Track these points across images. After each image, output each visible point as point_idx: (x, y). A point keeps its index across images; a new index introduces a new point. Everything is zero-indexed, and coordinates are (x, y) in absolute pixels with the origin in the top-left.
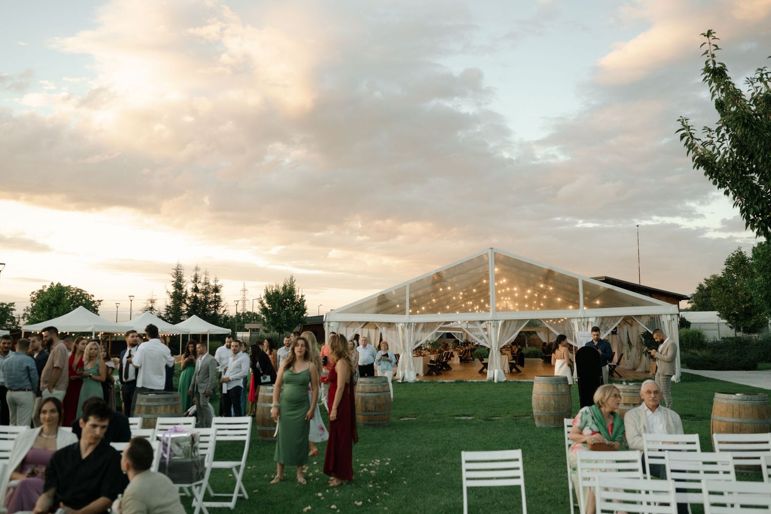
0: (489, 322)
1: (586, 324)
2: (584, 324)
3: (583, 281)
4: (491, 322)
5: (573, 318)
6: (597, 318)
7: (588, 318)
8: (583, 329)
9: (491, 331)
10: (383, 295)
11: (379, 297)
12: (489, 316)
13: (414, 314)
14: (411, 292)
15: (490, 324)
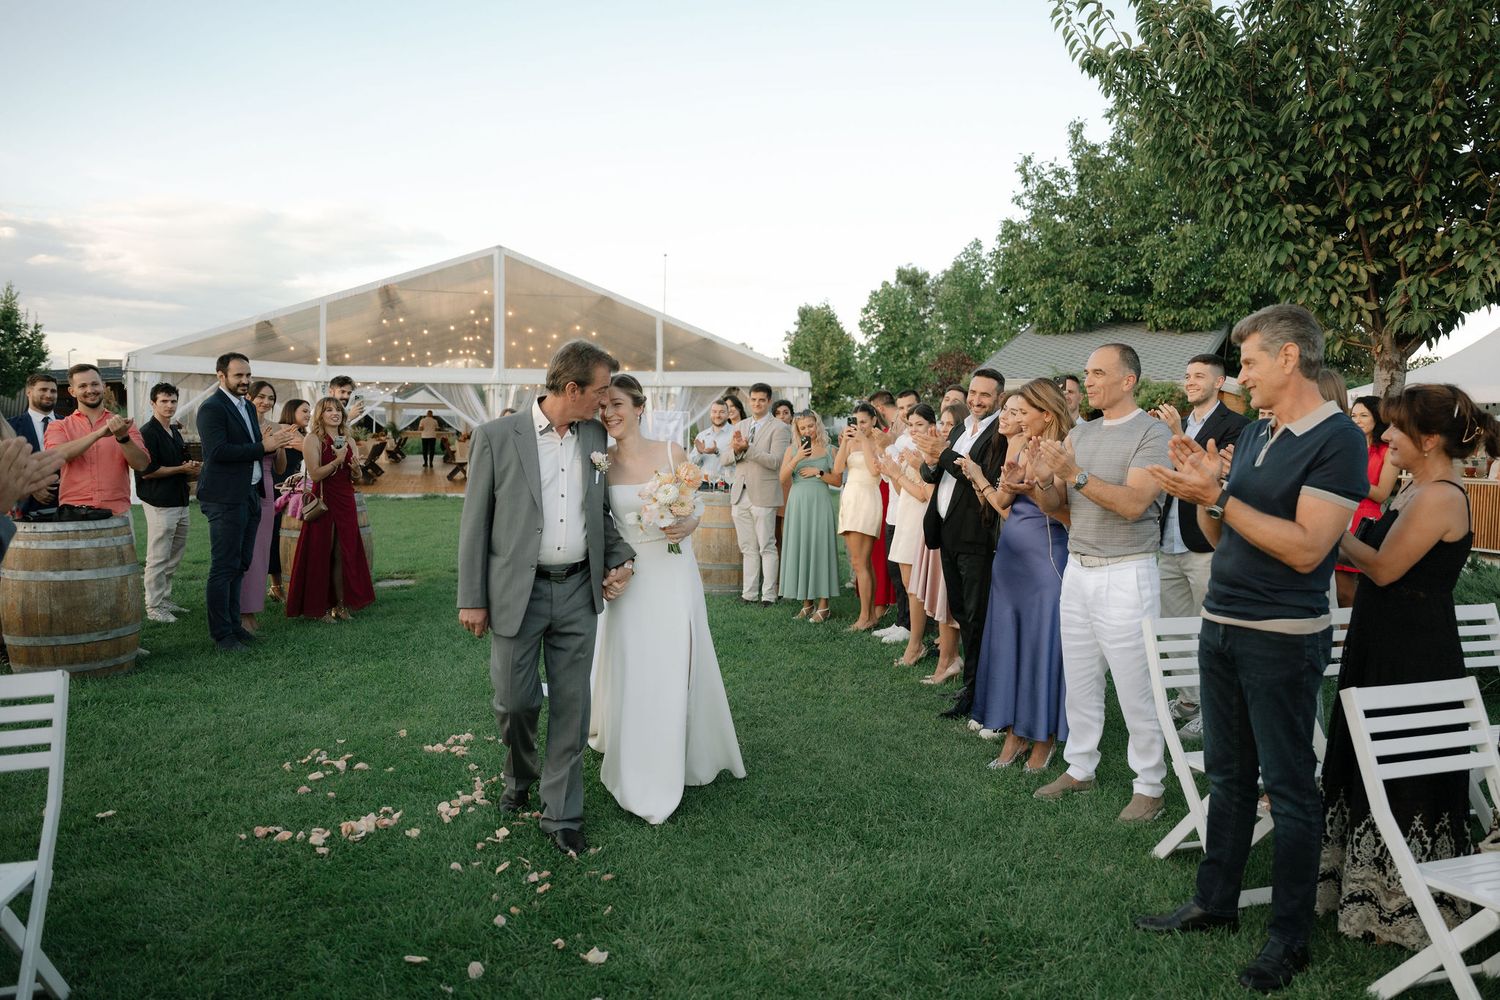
1: (665, 399)
2: (661, 398)
3: (664, 322)
4: (495, 387)
6: (683, 387)
7: (669, 387)
8: (660, 407)
9: (493, 399)
10: (267, 322)
11: (258, 325)
12: (491, 376)
13: (335, 364)
14: (330, 319)
15: (494, 390)
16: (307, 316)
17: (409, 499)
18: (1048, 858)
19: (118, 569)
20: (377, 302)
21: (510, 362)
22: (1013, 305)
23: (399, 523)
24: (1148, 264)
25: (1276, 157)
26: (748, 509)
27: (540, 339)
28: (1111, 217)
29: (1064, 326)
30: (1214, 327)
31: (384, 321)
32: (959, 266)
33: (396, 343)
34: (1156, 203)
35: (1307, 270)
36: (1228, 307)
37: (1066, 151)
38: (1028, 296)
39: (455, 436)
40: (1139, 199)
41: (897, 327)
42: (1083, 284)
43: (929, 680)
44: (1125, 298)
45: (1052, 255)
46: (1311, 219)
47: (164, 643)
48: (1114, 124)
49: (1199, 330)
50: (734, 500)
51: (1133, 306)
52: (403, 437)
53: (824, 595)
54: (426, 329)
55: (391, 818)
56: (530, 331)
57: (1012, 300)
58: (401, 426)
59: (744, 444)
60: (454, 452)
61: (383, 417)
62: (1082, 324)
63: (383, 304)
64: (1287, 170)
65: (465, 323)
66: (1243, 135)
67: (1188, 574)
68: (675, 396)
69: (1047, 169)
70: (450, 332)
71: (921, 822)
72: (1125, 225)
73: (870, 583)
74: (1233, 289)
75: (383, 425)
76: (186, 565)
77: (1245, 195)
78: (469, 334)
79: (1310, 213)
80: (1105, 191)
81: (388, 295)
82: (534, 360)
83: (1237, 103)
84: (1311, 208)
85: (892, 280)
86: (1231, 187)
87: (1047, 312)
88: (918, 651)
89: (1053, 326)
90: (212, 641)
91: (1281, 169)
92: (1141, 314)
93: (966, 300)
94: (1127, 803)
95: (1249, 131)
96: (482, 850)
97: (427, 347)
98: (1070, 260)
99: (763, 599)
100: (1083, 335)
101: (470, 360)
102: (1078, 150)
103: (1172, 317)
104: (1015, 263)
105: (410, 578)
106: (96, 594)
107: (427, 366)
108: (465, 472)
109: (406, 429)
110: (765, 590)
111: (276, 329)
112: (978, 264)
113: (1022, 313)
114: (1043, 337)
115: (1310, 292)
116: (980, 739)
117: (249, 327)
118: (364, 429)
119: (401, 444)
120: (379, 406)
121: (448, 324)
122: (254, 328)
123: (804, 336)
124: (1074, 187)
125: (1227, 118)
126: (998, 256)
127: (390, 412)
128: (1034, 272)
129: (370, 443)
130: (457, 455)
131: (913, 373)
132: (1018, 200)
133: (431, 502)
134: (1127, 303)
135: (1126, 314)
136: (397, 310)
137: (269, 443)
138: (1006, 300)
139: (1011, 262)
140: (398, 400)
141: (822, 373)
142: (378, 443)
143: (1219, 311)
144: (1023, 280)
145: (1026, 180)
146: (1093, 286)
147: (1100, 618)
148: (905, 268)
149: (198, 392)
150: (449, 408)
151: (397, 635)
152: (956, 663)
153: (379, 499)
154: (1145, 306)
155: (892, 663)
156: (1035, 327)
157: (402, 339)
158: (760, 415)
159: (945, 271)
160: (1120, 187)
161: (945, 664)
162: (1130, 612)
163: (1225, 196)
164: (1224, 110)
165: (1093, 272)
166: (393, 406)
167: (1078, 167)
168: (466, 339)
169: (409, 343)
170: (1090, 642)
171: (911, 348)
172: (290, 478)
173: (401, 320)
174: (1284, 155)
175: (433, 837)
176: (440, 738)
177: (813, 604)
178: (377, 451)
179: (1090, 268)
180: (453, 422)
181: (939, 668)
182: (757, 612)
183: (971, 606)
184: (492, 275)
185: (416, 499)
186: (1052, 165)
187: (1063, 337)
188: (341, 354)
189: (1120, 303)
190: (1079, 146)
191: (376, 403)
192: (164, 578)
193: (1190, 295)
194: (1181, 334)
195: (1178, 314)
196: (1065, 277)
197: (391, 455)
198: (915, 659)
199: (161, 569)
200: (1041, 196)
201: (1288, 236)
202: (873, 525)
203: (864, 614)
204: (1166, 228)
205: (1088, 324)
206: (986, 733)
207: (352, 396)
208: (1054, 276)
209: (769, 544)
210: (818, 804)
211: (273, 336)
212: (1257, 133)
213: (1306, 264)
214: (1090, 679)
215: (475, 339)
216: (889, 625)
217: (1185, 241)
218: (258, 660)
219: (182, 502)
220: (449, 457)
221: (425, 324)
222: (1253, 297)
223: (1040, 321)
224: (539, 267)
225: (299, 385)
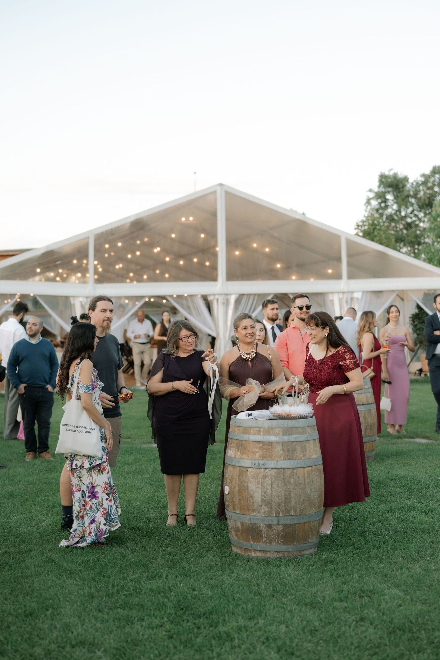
1: (349, 302)
2: (346, 301)
4: (218, 297)
5: (332, 293)
6: (363, 292)
7: (352, 292)
9: (218, 308)
12: (216, 288)
15: (218, 300)
68: (357, 299)
107: (167, 283)
184: (216, 206)
224: (251, 199)
225: (74, 300)
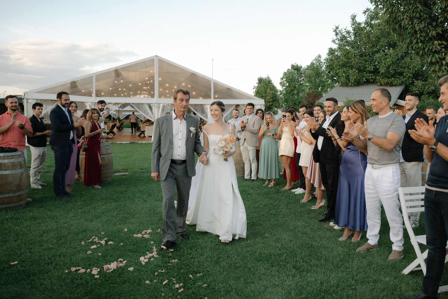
0: (154, 104)
3: (214, 82)
4: (155, 105)
5: (207, 104)
9: (155, 110)
10: (74, 82)
11: (71, 82)
12: (153, 101)
13: (98, 96)
14: (97, 81)
15: (155, 106)
16: (88, 80)
17: (125, 144)
18: (365, 275)
19: (20, 170)
20: (113, 75)
21: (160, 96)
22: (333, 77)
23: (122, 152)
24: (378, 63)
25: (431, 24)
26: (246, 147)
27: (170, 88)
28: (365, 47)
29: (350, 84)
30: (400, 85)
31: (116, 82)
32: (312, 64)
33: (120, 89)
34: (380, 42)
35: (442, 64)
36: (405, 78)
37: (350, 25)
38: (338, 74)
39: (140, 122)
40: (375, 41)
41: (293, 84)
42: (356, 70)
43: (313, 208)
44: (370, 75)
45: (346, 60)
46: (443, 46)
47: (37, 196)
48: (366, 16)
49: (395, 85)
50: (241, 144)
51: (373, 77)
52: (122, 122)
53: (274, 177)
54: (131, 84)
55: (122, 263)
56: (167, 85)
57: (332, 75)
58: (121, 118)
59: (245, 124)
60: (140, 127)
61: (115, 115)
62: (356, 83)
63: (116, 75)
64: (435, 29)
65: (144, 83)
66: (421, 16)
67: (405, 170)
69: (344, 31)
70: (139, 86)
71: (318, 262)
72: (370, 50)
73: (290, 173)
74: (406, 72)
75: (115, 118)
76: (45, 167)
77: (421, 38)
78: (145, 87)
79: (443, 44)
80: (363, 38)
81: (117, 72)
82: (168, 96)
83: (418, 5)
84: (443, 42)
85: (290, 68)
86: (416, 34)
87: (344, 79)
88: (309, 197)
89: (346, 84)
90: (55, 195)
91: (433, 29)
92: (376, 80)
93: (316, 75)
94: (390, 253)
95: (422, 15)
96: (157, 275)
97: (131, 91)
98: (352, 62)
99: (252, 179)
100: (356, 87)
101: (146, 95)
102: (354, 25)
103: (386, 81)
104: (333, 63)
105: (126, 172)
106: (11, 179)
107: (131, 97)
108: (144, 134)
109: (123, 119)
110: (252, 175)
111: (77, 84)
112: (320, 63)
113: (335, 80)
114: (343, 88)
115: (443, 71)
116: (335, 229)
117: (68, 83)
118: (108, 119)
119: (122, 124)
120: (114, 111)
121: (139, 83)
122: (70, 83)
123: (261, 88)
124: (353, 37)
125: (415, 11)
126: (327, 60)
127: (118, 113)
128: (339, 66)
129: (111, 124)
130: (141, 128)
131: (298, 100)
132: (334, 41)
133: (133, 145)
134: (371, 76)
135: (371, 80)
136: (120, 78)
137: (76, 124)
138: (330, 75)
139: (332, 62)
140: (120, 109)
141: (267, 100)
142: (114, 124)
143: (402, 79)
144: (336, 68)
145: (337, 34)
146: (360, 71)
147: (380, 187)
148: (294, 64)
149: (50, 106)
150: (139, 112)
151: (122, 193)
152: (323, 202)
153: (114, 144)
154: (377, 77)
155: (300, 202)
156: (340, 84)
157: (122, 88)
158: (250, 114)
159: (307, 66)
160: (369, 37)
161: (319, 202)
162: (390, 184)
163: (414, 38)
164: (414, 8)
165: (360, 66)
166: (118, 111)
167: (354, 30)
168: (144, 88)
169: (124, 89)
170: (375, 195)
171: (297, 91)
172: (83, 136)
173: (122, 81)
174: (434, 24)
175: (139, 270)
176: (139, 232)
177: (270, 181)
178: (113, 127)
179: (359, 64)
180: (140, 117)
181: (317, 203)
182: (250, 183)
183: (330, 182)
184: (154, 65)
185: (128, 143)
186: (345, 29)
187: (349, 88)
188: (101, 93)
189: (369, 76)
190: (354, 23)
191: (113, 110)
192: (37, 173)
193: (392, 73)
194: (389, 87)
195: (388, 80)
196: (350, 68)
197: (118, 128)
198: (307, 200)
199: (36, 170)
200: (342, 40)
201: (436, 52)
202: (291, 153)
203: (288, 184)
204: (384, 51)
205: (358, 83)
206: (336, 227)
207: (105, 108)
208: (346, 67)
209: (254, 159)
210: (280, 255)
211: (76, 87)
212: (425, 16)
213: (442, 62)
214: (375, 209)
215: (147, 88)
216: (297, 188)
217: (391, 55)
218: (72, 202)
219: (45, 145)
220: (139, 129)
221: (130, 83)
222: (413, 74)
223: (342, 82)
224: (170, 63)
225: (86, 104)
